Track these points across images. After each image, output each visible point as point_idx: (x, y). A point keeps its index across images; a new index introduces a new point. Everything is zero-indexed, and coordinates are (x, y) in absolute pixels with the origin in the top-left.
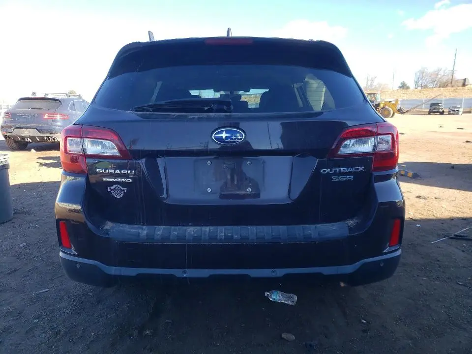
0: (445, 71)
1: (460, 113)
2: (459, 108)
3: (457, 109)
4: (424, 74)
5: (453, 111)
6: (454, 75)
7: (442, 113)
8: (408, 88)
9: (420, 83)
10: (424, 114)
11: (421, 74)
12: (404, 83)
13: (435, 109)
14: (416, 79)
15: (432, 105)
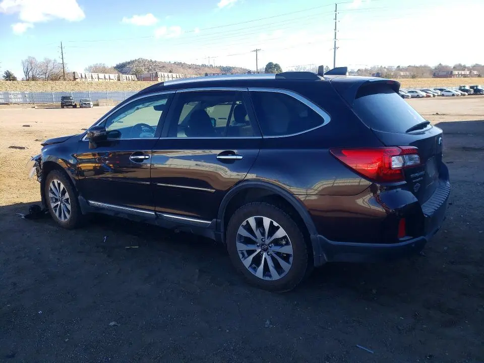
0: (54, 63)
1: (92, 106)
2: (89, 101)
3: (88, 102)
4: (33, 65)
5: (85, 104)
6: (66, 68)
7: (75, 107)
8: (14, 79)
9: (30, 74)
10: (57, 108)
11: (29, 65)
12: (9, 73)
13: (66, 102)
14: (25, 70)
15: (63, 98)
